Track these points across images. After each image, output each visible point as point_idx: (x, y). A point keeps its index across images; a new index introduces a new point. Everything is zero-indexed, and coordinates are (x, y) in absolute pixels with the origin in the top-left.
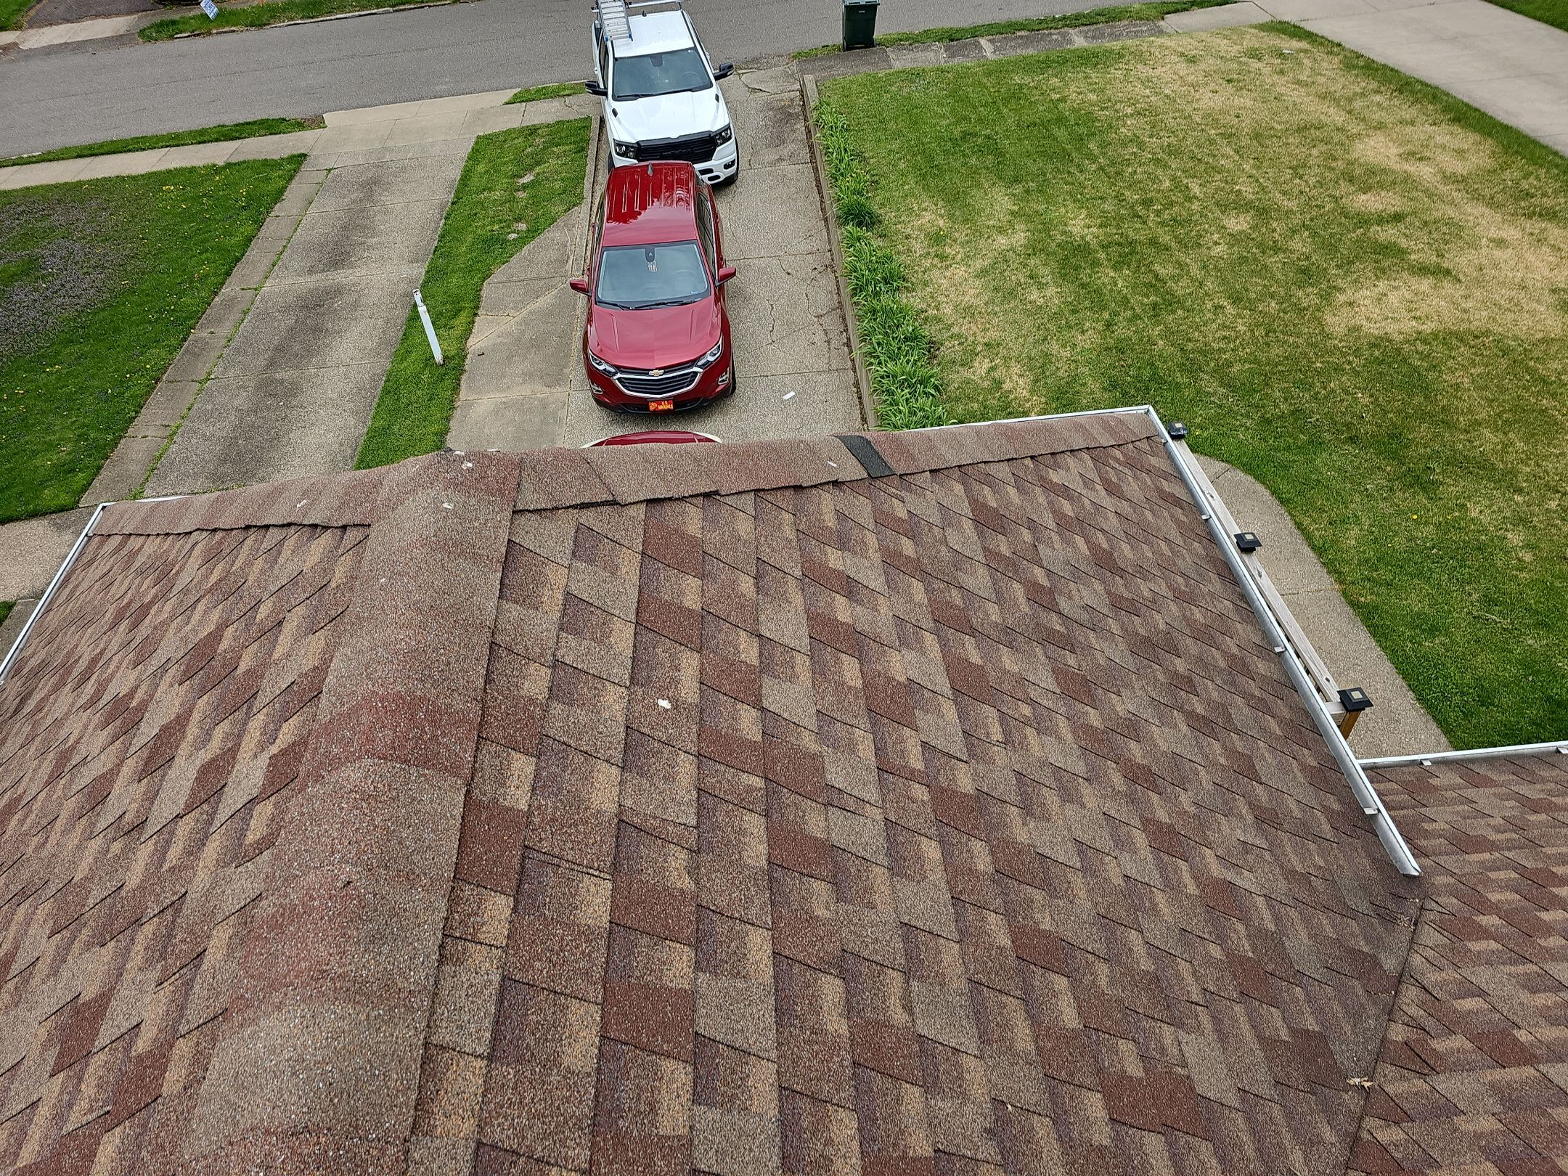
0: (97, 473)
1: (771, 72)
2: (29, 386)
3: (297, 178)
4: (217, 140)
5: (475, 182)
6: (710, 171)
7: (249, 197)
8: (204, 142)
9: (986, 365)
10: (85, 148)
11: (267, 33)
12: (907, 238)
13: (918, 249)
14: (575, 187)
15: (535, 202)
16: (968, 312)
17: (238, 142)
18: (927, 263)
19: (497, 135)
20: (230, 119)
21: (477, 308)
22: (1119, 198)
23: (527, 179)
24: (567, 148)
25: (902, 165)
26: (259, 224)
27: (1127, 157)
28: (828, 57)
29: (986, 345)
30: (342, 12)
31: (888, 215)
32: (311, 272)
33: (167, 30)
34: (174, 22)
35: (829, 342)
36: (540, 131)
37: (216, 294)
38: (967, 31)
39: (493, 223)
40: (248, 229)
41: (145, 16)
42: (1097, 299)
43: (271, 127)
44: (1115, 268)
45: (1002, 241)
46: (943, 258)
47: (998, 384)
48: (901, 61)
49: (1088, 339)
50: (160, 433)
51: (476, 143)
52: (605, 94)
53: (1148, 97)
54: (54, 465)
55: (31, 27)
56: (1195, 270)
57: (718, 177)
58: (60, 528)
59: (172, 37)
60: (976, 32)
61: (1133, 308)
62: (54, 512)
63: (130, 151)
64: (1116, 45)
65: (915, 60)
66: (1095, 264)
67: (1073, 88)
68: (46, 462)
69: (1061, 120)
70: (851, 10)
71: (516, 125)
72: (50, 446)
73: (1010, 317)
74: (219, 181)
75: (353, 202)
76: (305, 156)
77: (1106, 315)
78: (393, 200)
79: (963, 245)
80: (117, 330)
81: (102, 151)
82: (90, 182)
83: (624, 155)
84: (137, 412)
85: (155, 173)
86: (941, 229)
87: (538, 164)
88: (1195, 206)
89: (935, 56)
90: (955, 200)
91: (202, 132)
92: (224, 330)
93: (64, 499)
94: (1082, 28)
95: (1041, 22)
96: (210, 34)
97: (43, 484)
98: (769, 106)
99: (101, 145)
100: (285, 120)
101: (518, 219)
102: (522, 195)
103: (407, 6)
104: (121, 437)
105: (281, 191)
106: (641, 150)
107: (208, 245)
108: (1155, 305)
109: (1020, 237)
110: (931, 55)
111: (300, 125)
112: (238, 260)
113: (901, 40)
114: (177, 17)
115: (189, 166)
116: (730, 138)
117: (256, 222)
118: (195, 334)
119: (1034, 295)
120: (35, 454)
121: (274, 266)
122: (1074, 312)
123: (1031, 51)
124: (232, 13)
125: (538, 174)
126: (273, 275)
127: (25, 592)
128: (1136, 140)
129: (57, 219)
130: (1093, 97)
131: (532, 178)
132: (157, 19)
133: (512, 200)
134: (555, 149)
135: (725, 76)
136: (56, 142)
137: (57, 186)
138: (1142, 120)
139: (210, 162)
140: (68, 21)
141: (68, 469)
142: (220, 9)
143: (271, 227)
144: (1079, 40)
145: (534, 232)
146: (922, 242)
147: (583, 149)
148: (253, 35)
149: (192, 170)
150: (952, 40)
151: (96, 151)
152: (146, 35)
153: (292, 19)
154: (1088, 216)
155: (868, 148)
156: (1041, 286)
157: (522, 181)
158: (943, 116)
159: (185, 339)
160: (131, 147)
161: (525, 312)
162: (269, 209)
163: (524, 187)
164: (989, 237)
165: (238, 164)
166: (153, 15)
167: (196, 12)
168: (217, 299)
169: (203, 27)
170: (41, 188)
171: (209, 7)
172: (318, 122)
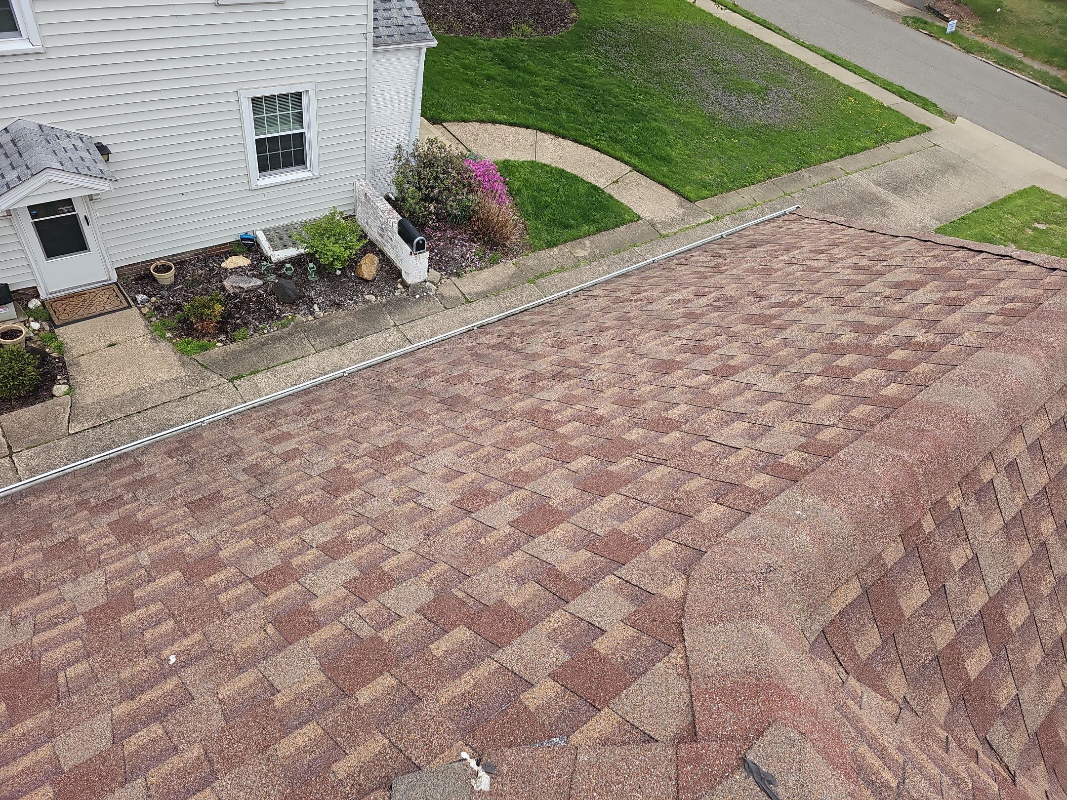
0: (713, 196)
2: (719, 140)
3: (915, 137)
4: (894, 93)
5: (1009, 206)
7: (884, 130)
8: (886, 89)
10: (830, 54)
11: (969, 58)
17: (903, 100)
19: (1047, 192)
20: (909, 87)
23: (1040, 226)
26: (877, 145)
30: (1020, 73)
32: (879, 185)
33: (918, 24)
34: (926, 23)
37: (828, 161)
39: (998, 233)
40: (870, 143)
41: (915, 11)
43: (926, 104)
50: (749, 201)
51: (1030, 188)
54: (700, 179)
58: (681, 205)
59: (917, 29)
62: (684, 198)
63: (849, 69)
68: (699, 176)
72: (706, 171)
74: (877, 112)
75: (933, 169)
76: (930, 129)
78: (954, 182)
80: (773, 144)
81: (837, 62)
82: (819, 72)
84: (750, 185)
85: (852, 88)
87: (1056, 223)
91: (890, 84)
92: (816, 180)
93: (693, 196)
96: (938, 39)
97: (691, 183)
99: (839, 59)
100: (936, 106)
101: (1014, 241)
102: (1029, 231)
103: (1060, 93)
104: (734, 190)
105: (902, 138)
107: (845, 137)
111: (941, 113)
112: (852, 154)
114: (929, 20)
115: (870, 95)
117: (876, 143)
118: (803, 172)
120: (697, 169)
121: (865, 168)
124: (961, 37)
125: (1051, 229)
126: (860, 173)
127: (648, 218)
129: (792, 79)
131: (1045, 228)
132: (919, 16)
133: (1021, 230)
136: (820, 43)
137: (803, 63)
139: (881, 101)
141: (705, 186)
142: (956, 31)
143: (882, 150)
148: (960, 54)
149: (869, 98)
151: (834, 60)
152: (905, 20)
153: (988, 59)
157: (1036, 225)
159: (796, 170)
160: (851, 68)
162: (888, 142)
163: (1035, 229)
165: (894, 111)
166: (919, 13)
167: (942, 24)
168: (826, 164)
169: (938, 34)
170: (797, 59)
171: (951, 26)
172: (952, 118)
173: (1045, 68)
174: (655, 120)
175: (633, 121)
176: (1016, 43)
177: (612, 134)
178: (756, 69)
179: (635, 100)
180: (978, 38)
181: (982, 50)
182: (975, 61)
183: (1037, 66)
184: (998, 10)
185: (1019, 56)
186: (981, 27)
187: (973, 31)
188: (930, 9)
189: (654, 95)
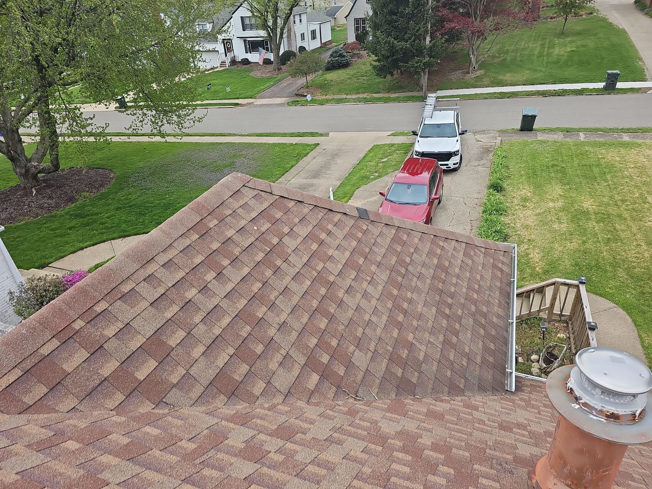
1: (487, 136)
3: (314, 150)
4: (296, 136)
5: (367, 158)
6: (448, 165)
7: (298, 154)
8: (292, 136)
9: (526, 247)
10: (259, 134)
11: (324, 107)
12: (513, 198)
13: (516, 202)
14: (399, 164)
15: (384, 167)
16: (527, 227)
17: (301, 138)
18: (517, 207)
19: (381, 145)
20: (302, 131)
21: (351, 197)
22: (612, 197)
23: (384, 160)
24: (402, 152)
25: (522, 172)
26: (297, 162)
27: (623, 183)
28: (512, 133)
29: (529, 240)
30: (347, 103)
31: (509, 189)
32: (306, 178)
33: (295, 103)
34: (298, 101)
35: (471, 230)
36: (395, 146)
37: (277, 180)
39: (368, 172)
41: (291, 98)
42: (583, 232)
43: (313, 134)
44: (597, 222)
45: (551, 204)
46: (524, 206)
47: (527, 255)
48: (541, 137)
49: (573, 245)
51: (373, 147)
52: (417, 135)
55: (259, 98)
56: (634, 229)
57: (450, 167)
59: (295, 105)
60: (579, 130)
61: (598, 238)
63: (271, 136)
64: (641, 141)
65: (548, 137)
66: (589, 219)
67: (610, 154)
69: (599, 165)
70: (525, 117)
71: (388, 143)
73: (542, 232)
74: (291, 148)
75: (327, 160)
76: (319, 144)
77: (584, 238)
78: (339, 161)
79: (534, 203)
81: (263, 135)
82: (257, 144)
83: (417, 155)
85: (275, 143)
86: (528, 197)
87: (390, 155)
89: (559, 137)
90: (538, 187)
91: (292, 134)
94: (630, 133)
96: (306, 105)
98: (482, 147)
100: (318, 133)
101: (376, 172)
102: (381, 165)
103: (368, 103)
105: (307, 154)
106: (423, 154)
107: (281, 166)
108: (609, 239)
109: (560, 204)
110: (555, 136)
111: (321, 135)
112: (287, 171)
113: (545, 130)
116: (458, 155)
119: (556, 226)
121: (296, 175)
122: (570, 235)
123: (599, 139)
124: (315, 100)
125: (389, 159)
126: (295, 177)
128: (630, 177)
129: (244, 152)
130: (618, 159)
131: (386, 160)
132: (293, 100)
133: (377, 166)
134: (398, 152)
135: (463, 134)
136: (252, 131)
138: (637, 170)
139: (291, 142)
140: (269, 98)
142: (311, 99)
143: (301, 163)
144: (625, 138)
145: (379, 177)
146: (518, 200)
147: (407, 153)
148: (319, 107)
149: (285, 144)
150: (568, 132)
151: (261, 135)
152: (288, 104)
153: (332, 104)
154: (594, 201)
155: (511, 165)
156: (560, 223)
157: (382, 160)
158: (547, 158)
162: (302, 158)
163: (382, 162)
164: (546, 202)
165: (299, 144)
166: (293, 98)
167: (305, 99)
168: (277, 182)
169: (305, 103)
170: (243, 143)
171: (309, 98)
172: (327, 135)
173: (357, 96)
176: (340, 92)
178: (225, 157)
179: (164, 199)
180: (324, 97)
181: (327, 101)
182: (326, 107)
183: (353, 97)
184: (326, 82)
185: (345, 97)
186: (323, 93)
187: (320, 95)
188: (297, 95)
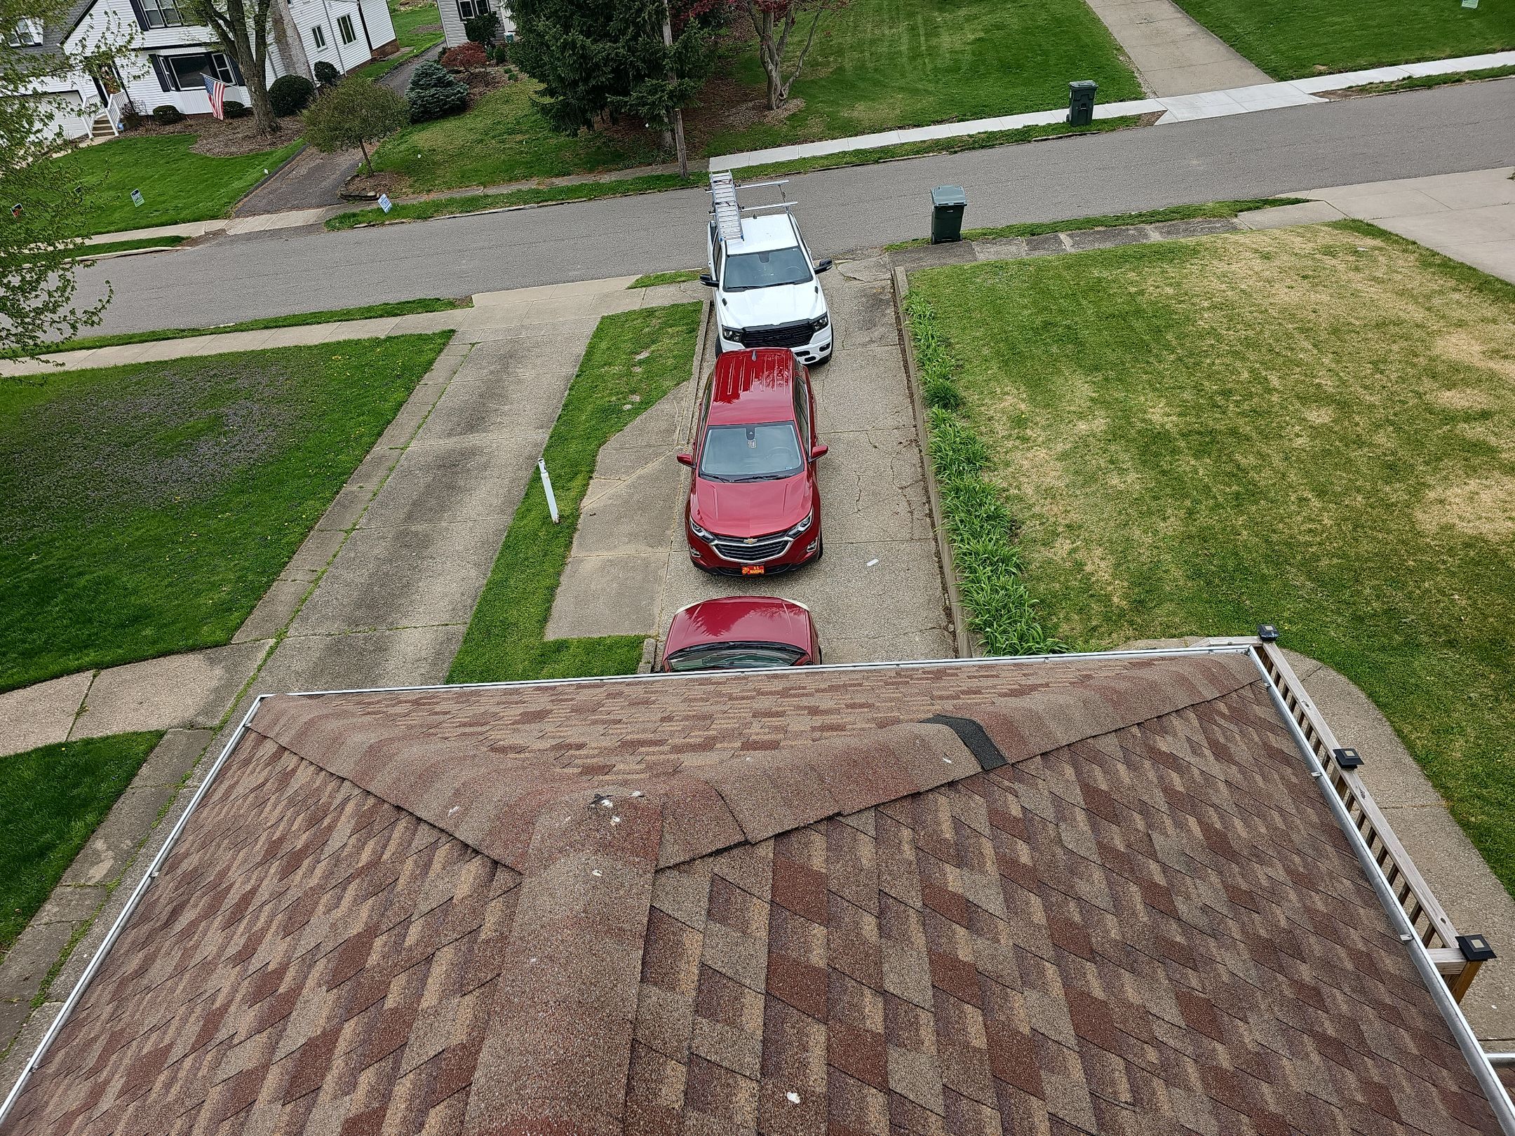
0: (250, 613)
1: (864, 263)
2: (202, 530)
3: (445, 351)
4: (381, 316)
5: (598, 357)
6: (807, 353)
7: (404, 368)
8: (371, 318)
9: (1068, 546)
10: (271, 320)
11: (431, 223)
12: (989, 420)
13: (1001, 429)
14: (685, 364)
15: (649, 375)
16: (1050, 494)
17: (399, 318)
18: (1010, 444)
19: (617, 316)
20: (393, 298)
21: (592, 471)
22: (1198, 388)
23: (642, 356)
24: (680, 328)
25: (985, 351)
26: (410, 391)
27: (1205, 348)
28: (918, 250)
29: (1068, 526)
30: (494, 208)
31: (972, 397)
32: (450, 435)
33: (348, 221)
34: (354, 215)
35: (911, 512)
36: (657, 313)
37: (368, 452)
38: (1047, 226)
39: (611, 395)
40: (399, 396)
41: (333, 209)
42: (1178, 487)
43: (427, 305)
44: (1196, 456)
45: (1082, 426)
46: (1025, 440)
47: (1079, 566)
48: (986, 254)
49: (1171, 525)
50: (308, 578)
51: (601, 323)
52: (717, 286)
53: (1224, 291)
54: (214, 604)
55: (238, 217)
56: (1277, 460)
57: (814, 358)
58: (212, 662)
59: (352, 227)
60: (1055, 228)
61: (1215, 497)
62: (209, 647)
63: (308, 324)
64: (1190, 241)
65: (997, 253)
66: (1175, 451)
67: (1150, 282)
68: (208, 601)
69: (1138, 312)
70: (941, 211)
71: (637, 308)
72: (214, 586)
73: (1092, 500)
74: (379, 353)
75: (492, 373)
76: (453, 331)
77: (1188, 503)
78: (526, 373)
79: (1044, 428)
80: (281, 482)
81: (285, 324)
82: (273, 351)
83: (730, 339)
84: (290, 558)
85: (327, 344)
86: (1022, 413)
87: (653, 342)
88: (1275, 398)
89: (1017, 250)
90: (1036, 386)
91: (370, 309)
92: (371, 486)
93: (220, 635)
94: (1157, 224)
95: (1118, 218)
96: (383, 224)
97: (203, 621)
98: (863, 293)
99: (285, 319)
100: (439, 300)
101: (633, 392)
102: (638, 370)
103: (550, 203)
104: (274, 580)
105: (431, 362)
106: (747, 336)
107: (365, 408)
108: (1237, 495)
109: (1100, 423)
110: (1013, 249)
111: (452, 305)
112: (389, 422)
113: (985, 234)
114: (356, 210)
115: (356, 338)
116: (827, 324)
117: (407, 389)
118: (347, 488)
119: (1115, 480)
120: (198, 593)
121: (419, 428)
122: (1156, 498)
123: (1108, 245)
124: (403, 208)
125: (653, 351)
126: (418, 436)
127: (176, 722)
128: (1212, 332)
129: (243, 382)
130: (1170, 291)
131: (647, 355)
132: (341, 212)
133: (630, 374)
134: (669, 330)
135: (824, 270)
136: (249, 315)
137: (244, 353)
138: (1219, 313)
139: (374, 335)
140: (269, 212)
141: (225, 608)
142: (394, 205)
143: (420, 393)
144: (1155, 236)
145: (646, 404)
146: (1004, 424)
147: (694, 330)
148: (419, 226)
149: (358, 342)
150: (1033, 235)
151: (281, 324)
152: (330, 225)
153: (452, 213)
154: (1168, 404)
155: (954, 334)
156: (1122, 472)
157: (638, 357)
158: (1025, 307)
159: (337, 492)
160: (308, 321)
161: (634, 476)
162: (420, 377)
163: (640, 363)
164: (1069, 422)
165: (397, 337)
166: (339, 208)
167: (374, 206)
168: (368, 457)
169: (378, 219)
170: (232, 354)
171: (384, 203)
172: (466, 302)
173: (514, 187)
174: (81, 574)
175: (44, 600)
176: (464, 179)
177: (21, 647)
178: (184, 402)
179: (27, 569)
180: (424, 198)
181: (437, 209)
182: (439, 224)
183: (505, 190)
184: (419, 156)
185: (480, 191)
186: (417, 185)
187: (413, 193)
188: (347, 198)
189: (54, 540)
